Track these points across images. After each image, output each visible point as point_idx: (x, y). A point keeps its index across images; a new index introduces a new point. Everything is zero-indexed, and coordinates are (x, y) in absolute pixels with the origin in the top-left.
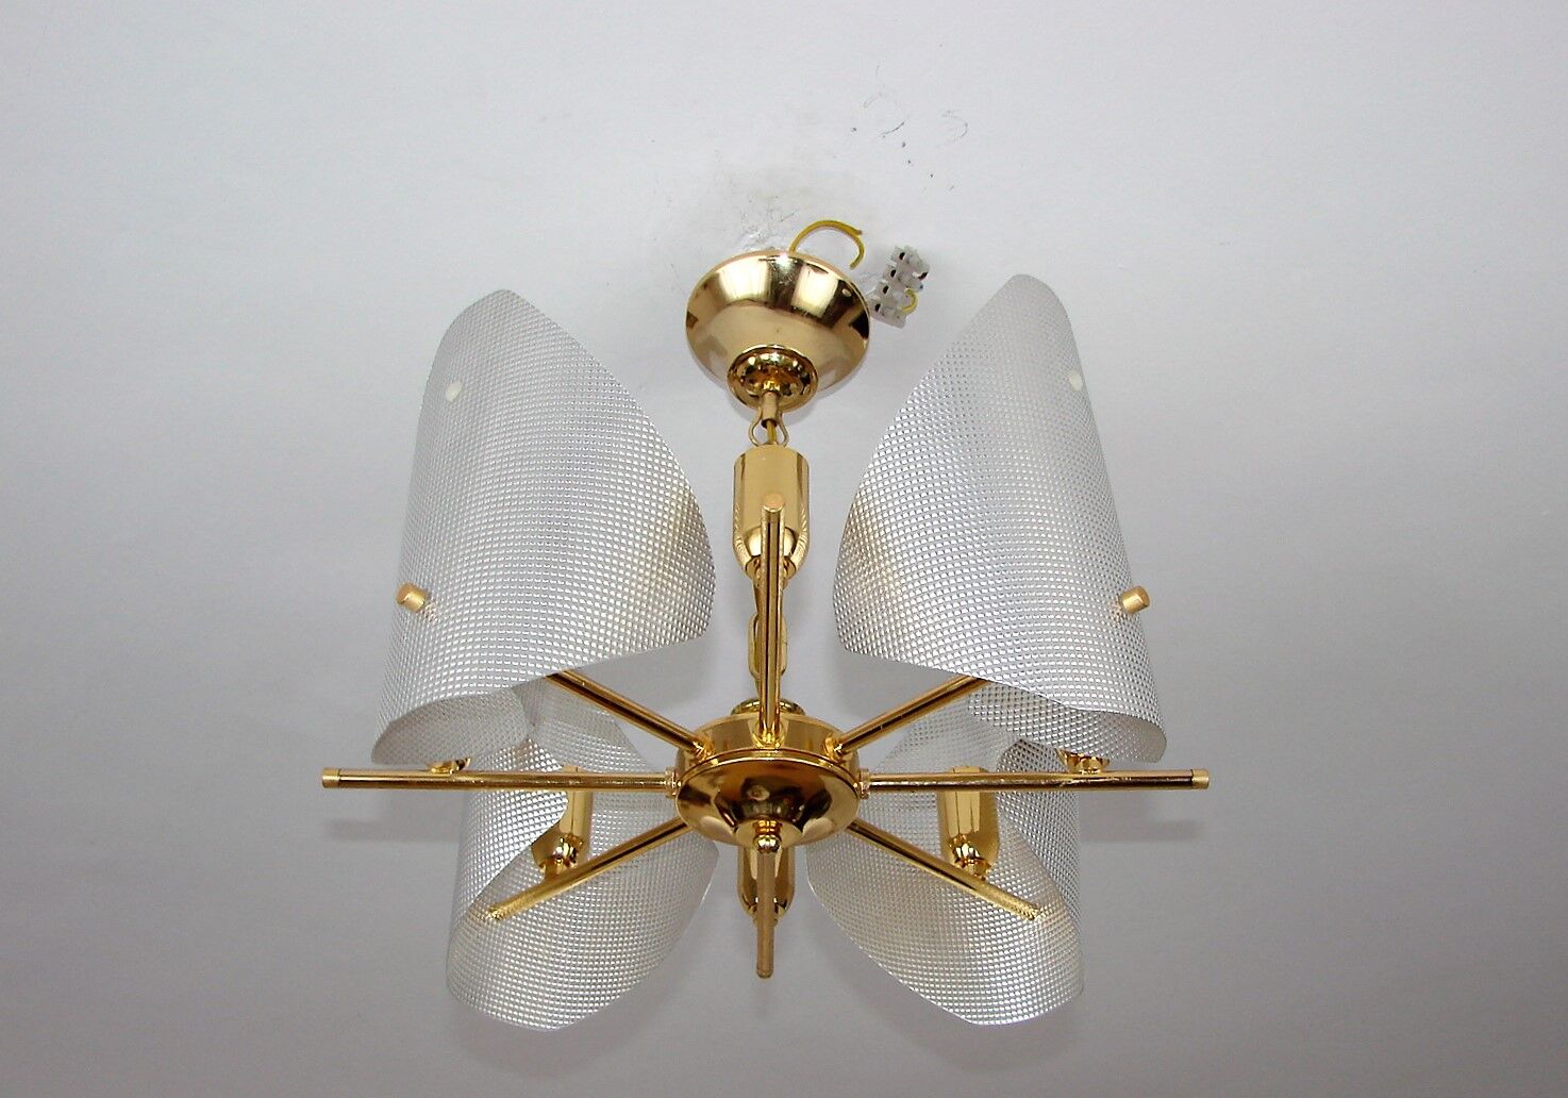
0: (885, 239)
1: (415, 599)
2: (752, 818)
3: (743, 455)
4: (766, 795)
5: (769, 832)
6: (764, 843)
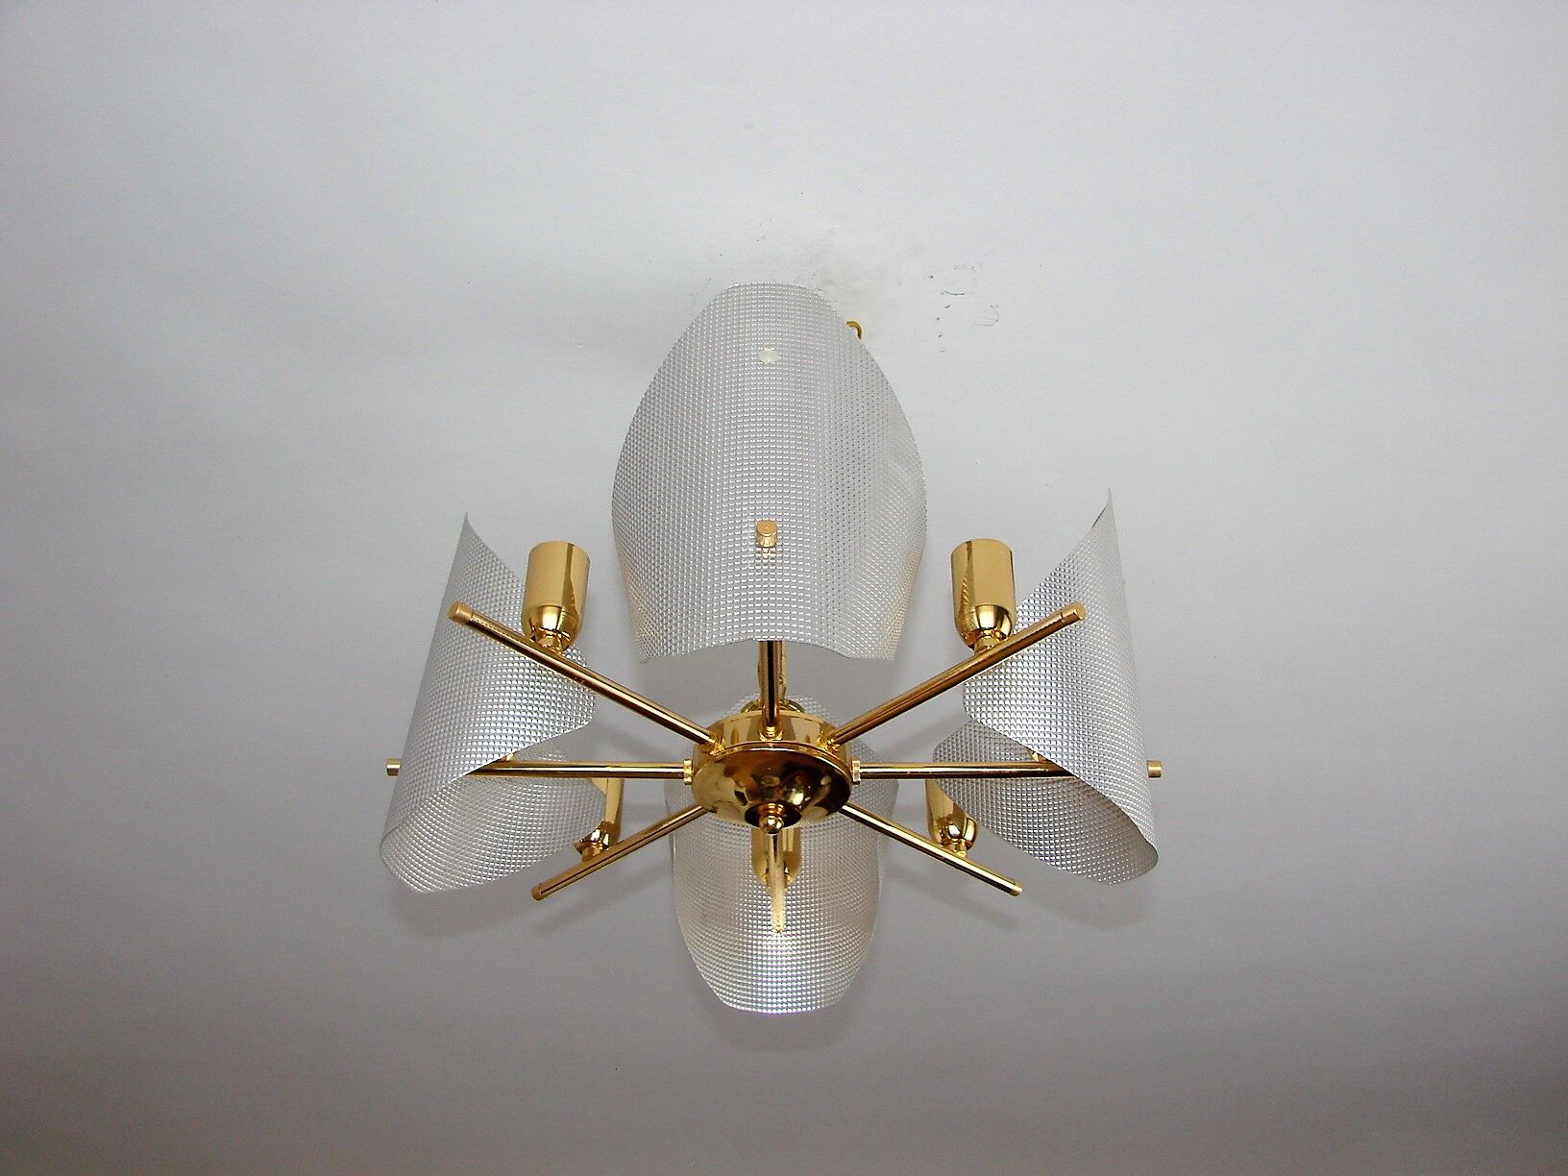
5: (776, 815)
6: (771, 822)
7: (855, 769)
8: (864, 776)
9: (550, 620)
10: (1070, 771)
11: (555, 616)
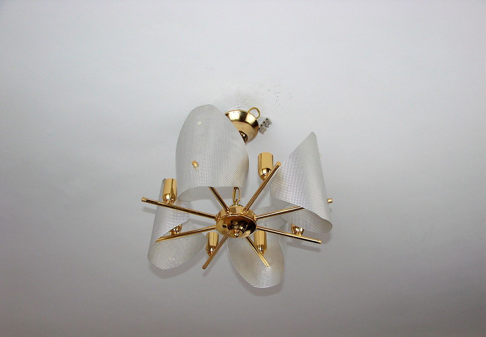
0: (264, 115)
1: (196, 165)
2: (233, 229)
3: (261, 154)
4: (237, 223)
5: (237, 233)
6: (236, 235)
7: (255, 218)
8: (257, 219)
9: (168, 197)
10: (303, 207)
11: (169, 196)
